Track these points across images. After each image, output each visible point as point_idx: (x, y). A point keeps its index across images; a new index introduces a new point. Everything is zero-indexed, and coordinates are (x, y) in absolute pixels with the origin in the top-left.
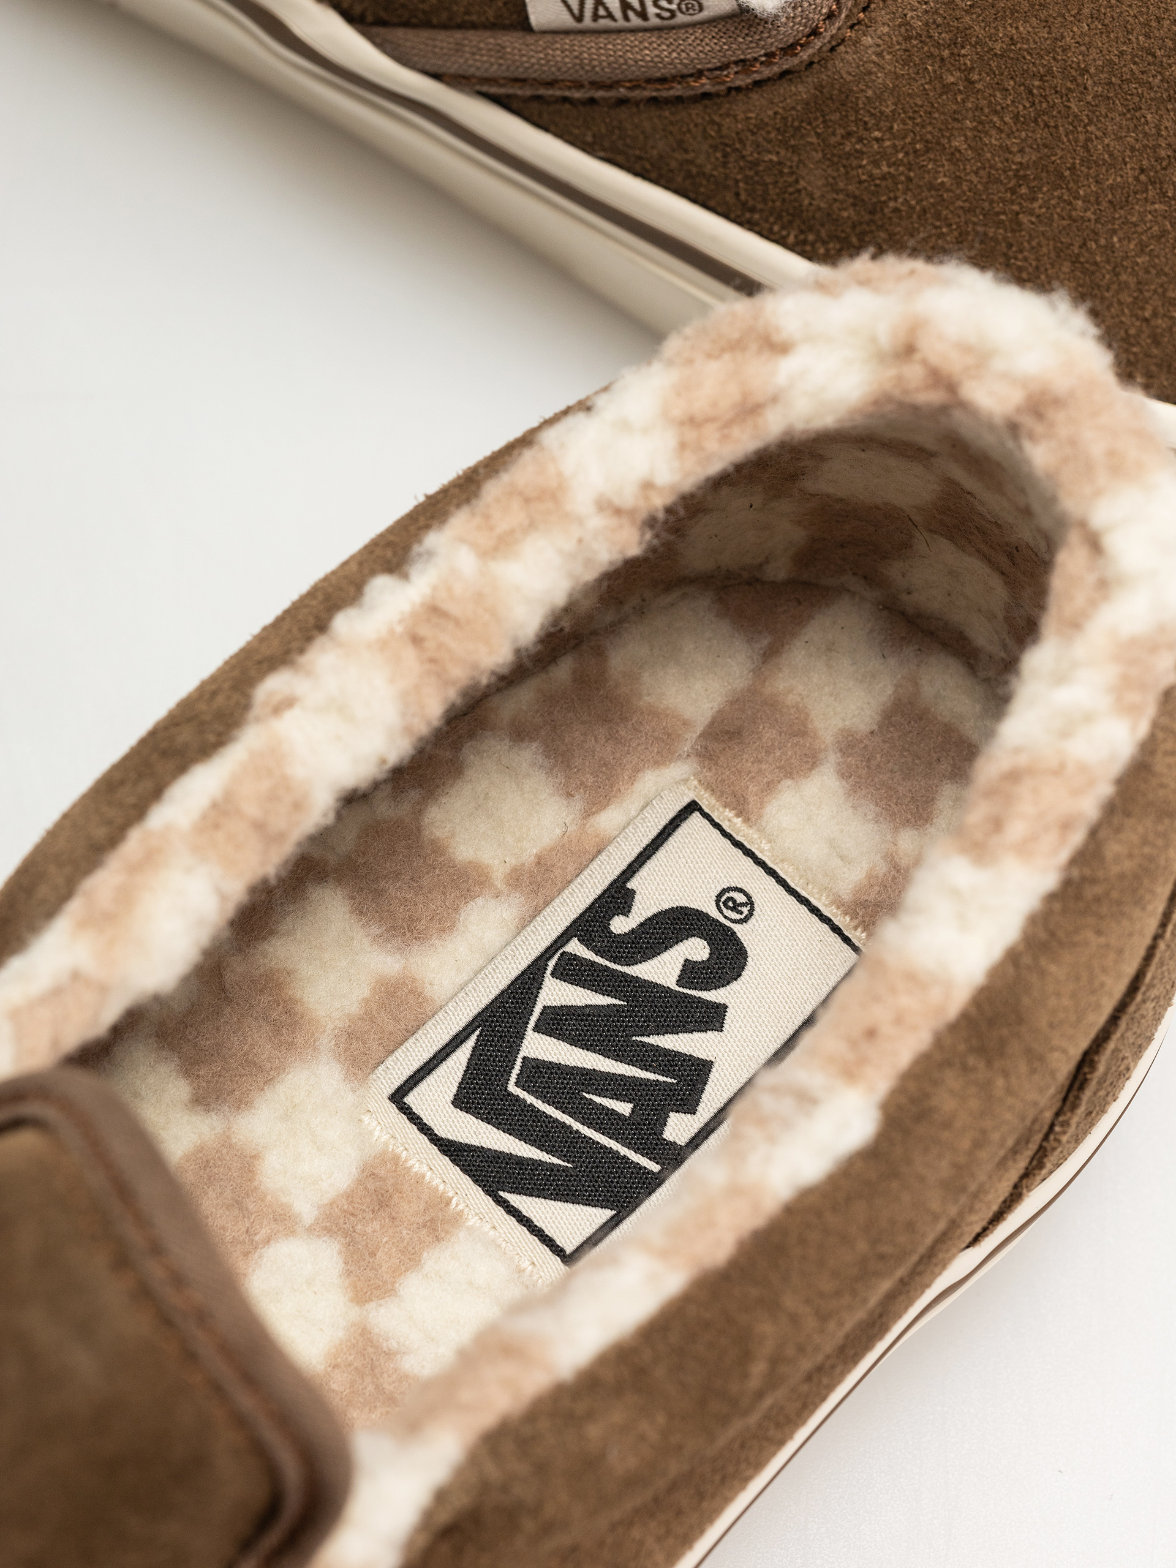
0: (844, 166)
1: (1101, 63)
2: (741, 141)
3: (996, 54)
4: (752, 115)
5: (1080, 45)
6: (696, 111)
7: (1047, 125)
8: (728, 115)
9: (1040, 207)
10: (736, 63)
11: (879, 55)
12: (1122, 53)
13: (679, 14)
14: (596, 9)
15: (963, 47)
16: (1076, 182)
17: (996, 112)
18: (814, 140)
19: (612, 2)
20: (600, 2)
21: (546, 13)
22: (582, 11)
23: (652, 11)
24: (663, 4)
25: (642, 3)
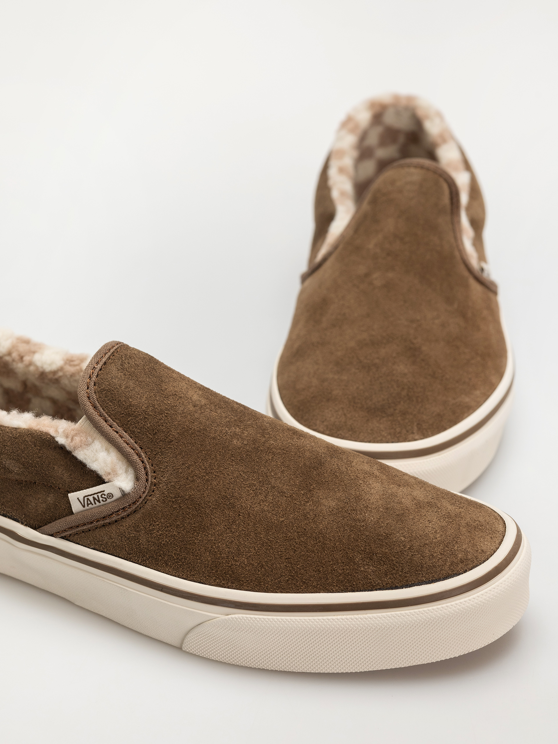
0: (150, 534)
1: (214, 500)
2: (125, 532)
3: (186, 499)
4: (127, 524)
5: (208, 496)
6: (114, 527)
7: (200, 516)
8: (121, 526)
9: (200, 538)
10: (122, 509)
11: (157, 502)
12: (219, 497)
13: (107, 499)
14: (88, 502)
15: (178, 498)
16: (209, 530)
17: (187, 514)
18: (142, 528)
19: (91, 498)
20: (88, 499)
21: (76, 507)
22: (84, 503)
23: (101, 499)
24: (103, 496)
25: (98, 496)
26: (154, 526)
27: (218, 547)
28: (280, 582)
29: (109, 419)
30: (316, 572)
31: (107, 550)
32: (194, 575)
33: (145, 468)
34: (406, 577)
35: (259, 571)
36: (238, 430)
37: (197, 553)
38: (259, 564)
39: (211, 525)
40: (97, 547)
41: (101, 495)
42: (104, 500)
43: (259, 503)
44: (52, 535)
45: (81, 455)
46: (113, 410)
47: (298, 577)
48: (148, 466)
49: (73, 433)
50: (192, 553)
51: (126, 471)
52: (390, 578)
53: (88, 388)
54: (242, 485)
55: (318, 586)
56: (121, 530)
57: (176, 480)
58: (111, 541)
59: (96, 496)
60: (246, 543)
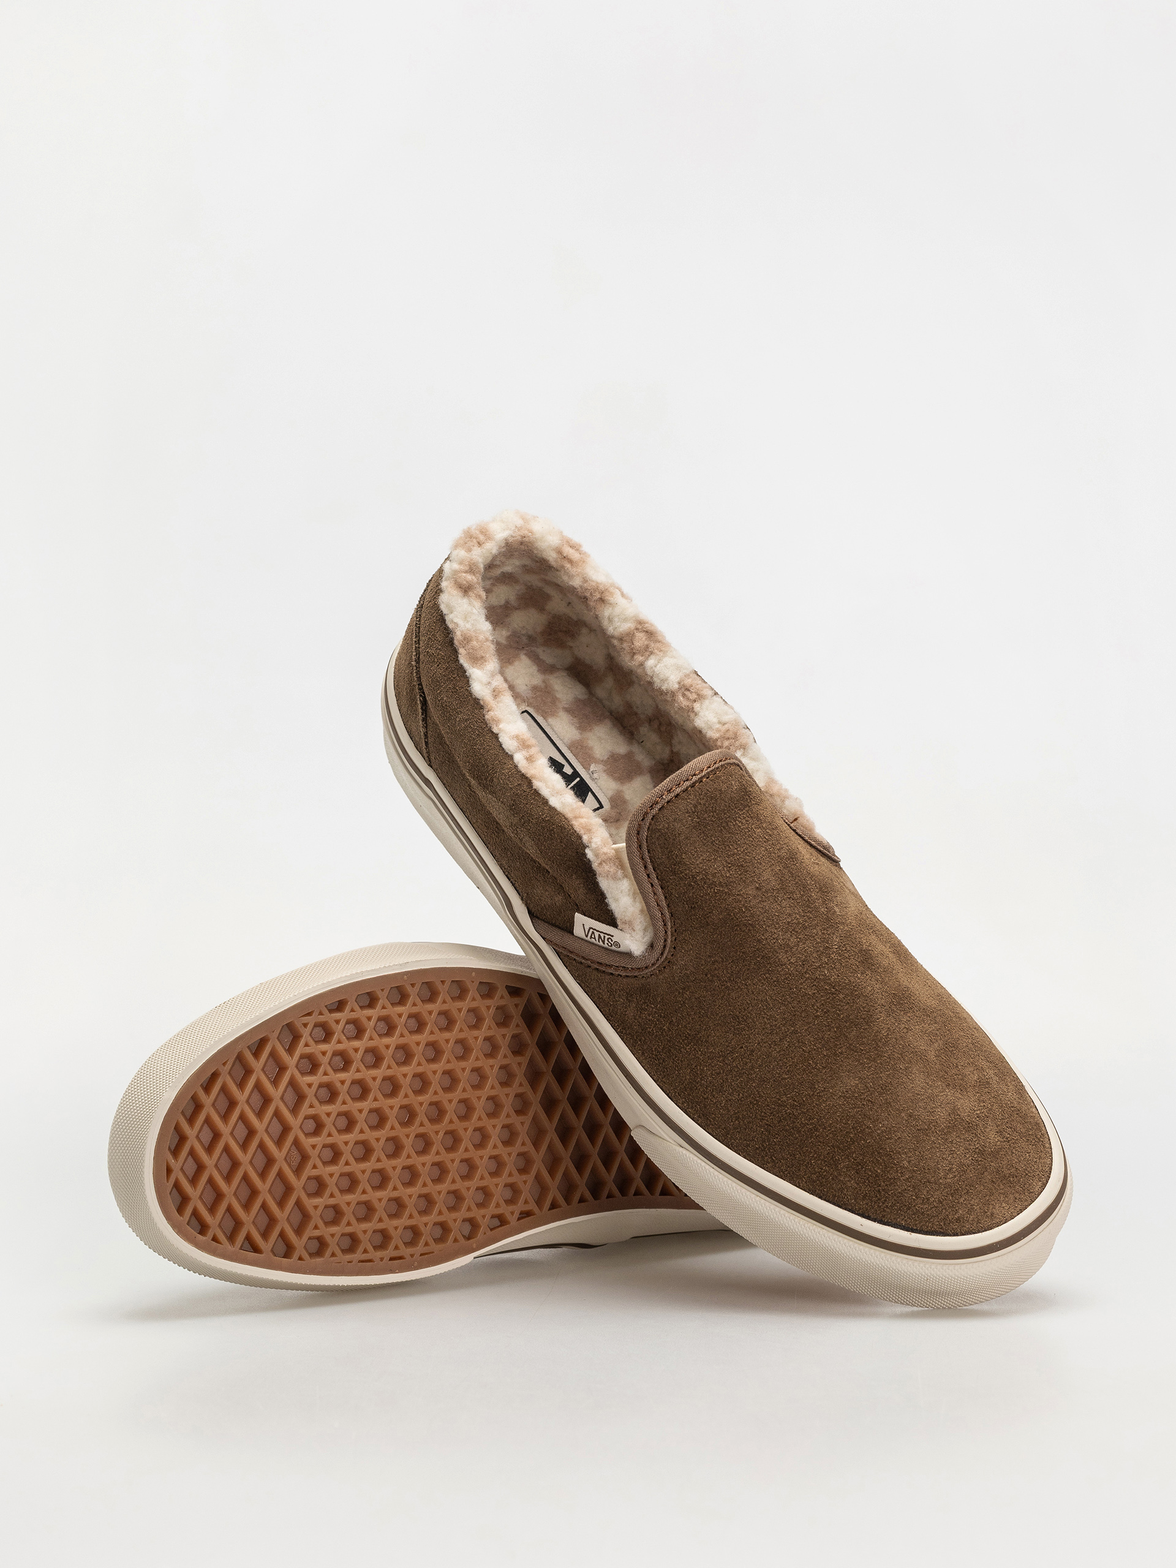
4: (621, 985)
6: (607, 977)
8: (615, 982)
10: (622, 968)
13: (613, 945)
19: (597, 934)
20: (593, 933)
21: (578, 931)
22: (588, 933)
23: (606, 942)
24: (610, 940)
25: (604, 937)
26: (647, 1006)
27: (703, 1070)
28: (748, 1145)
29: (651, 867)
30: (791, 1155)
31: (592, 995)
32: (664, 1083)
33: (665, 940)
34: (884, 1211)
35: (732, 1121)
36: (793, 940)
37: (678, 1063)
38: (735, 1113)
39: (706, 1041)
40: (583, 985)
41: (608, 939)
42: (610, 945)
43: (770, 1044)
44: (544, 938)
45: (604, 884)
46: (659, 858)
47: (769, 1151)
48: (669, 941)
49: (604, 857)
50: (673, 1059)
51: (645, 930)
52: (867, 1204)
53: (642, 820)
54: (762, 1013)
55: (786, 1173)
56: (612, 987)
57: (693, 970)
58: (598, 990)
59: (602, 935)
60: (733, 1084)
